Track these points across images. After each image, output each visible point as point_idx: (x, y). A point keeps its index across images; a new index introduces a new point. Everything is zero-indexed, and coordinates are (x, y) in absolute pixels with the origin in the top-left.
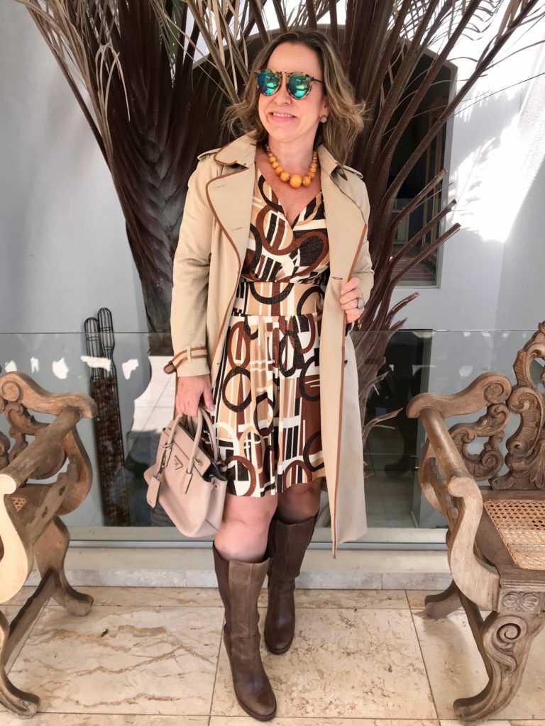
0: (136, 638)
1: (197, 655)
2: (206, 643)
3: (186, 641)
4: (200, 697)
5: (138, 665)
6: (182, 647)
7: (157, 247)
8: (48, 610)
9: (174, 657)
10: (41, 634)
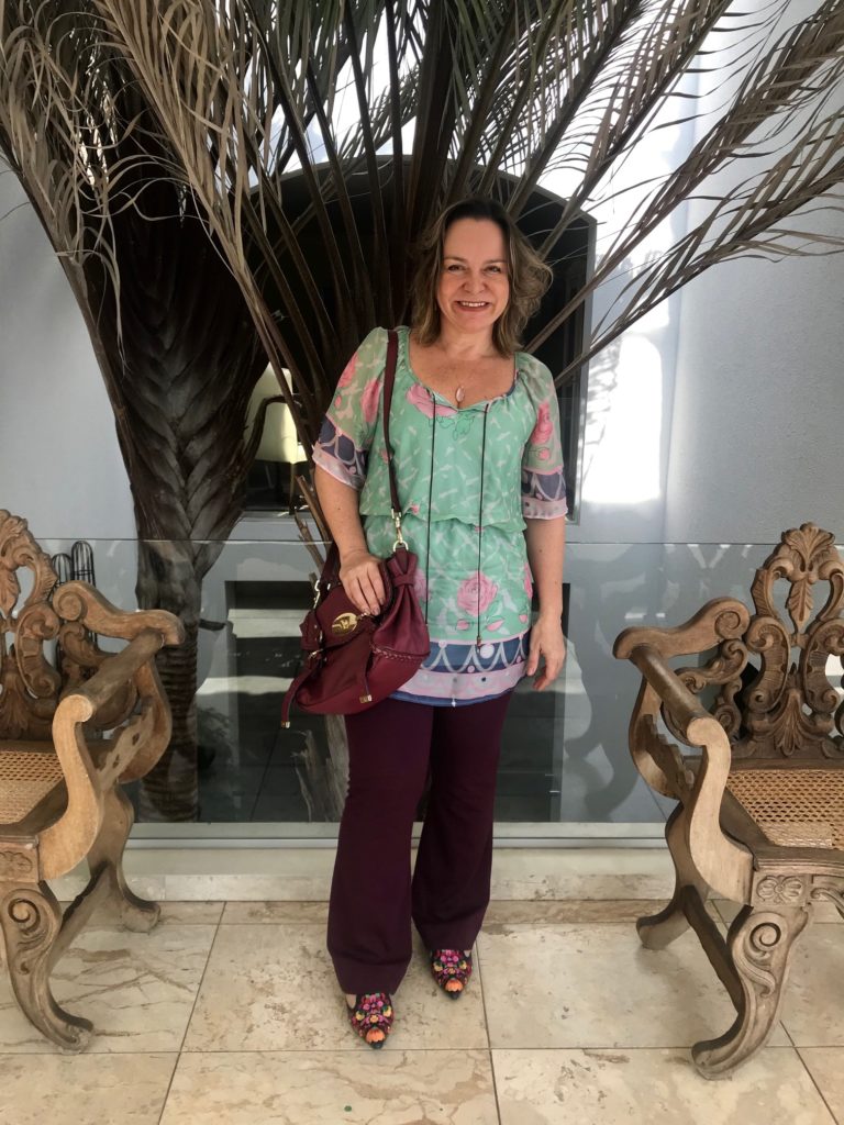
0: (87, 964)
1: (171, 982)
2: (185, 967)
3: (157, 966)
4: (168, 1031)
5: (86, 996)
6: (150, 972)
7: (157, 447)
9: (137, 985)
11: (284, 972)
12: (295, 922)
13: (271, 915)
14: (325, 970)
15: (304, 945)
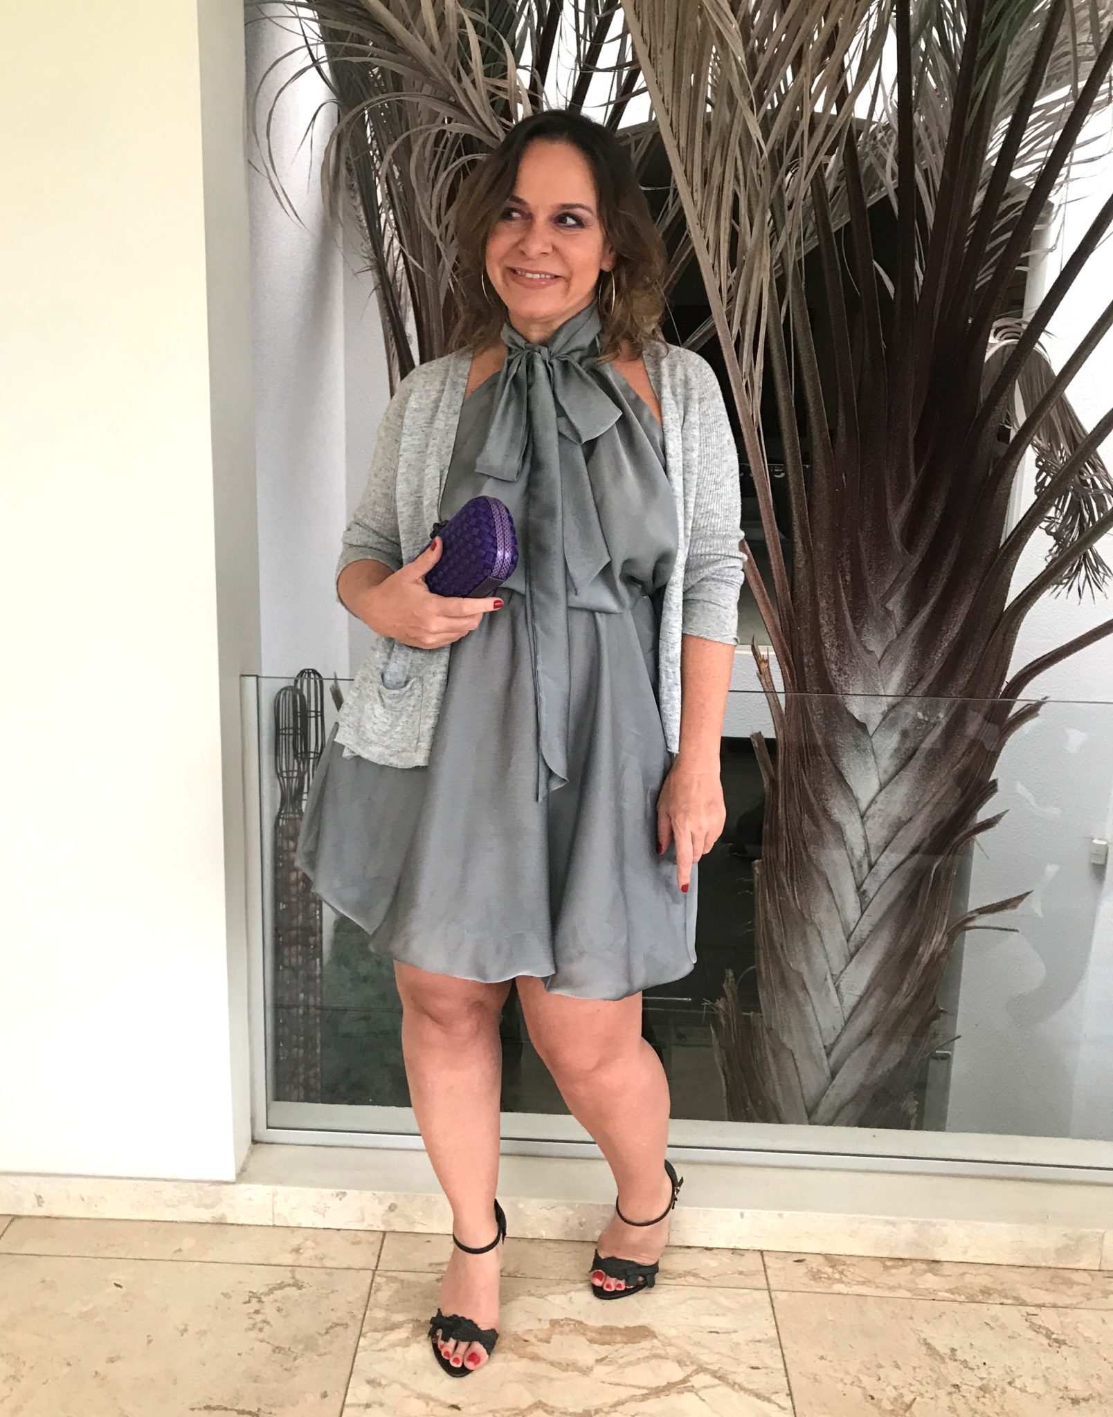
0: (596, 1346)
1: (742, 1388)
2: (754, 1364)
3: (707, 1358)
5: (622, 1403)
6: (701, 1369)
8: (384, 1279)
9: (691, 1389)
10: (386, 1329)
11: (914, 1382)
12: (887, 1293)
13: (844, 1279)
14: (979, 1383)
15: (923, 1336)
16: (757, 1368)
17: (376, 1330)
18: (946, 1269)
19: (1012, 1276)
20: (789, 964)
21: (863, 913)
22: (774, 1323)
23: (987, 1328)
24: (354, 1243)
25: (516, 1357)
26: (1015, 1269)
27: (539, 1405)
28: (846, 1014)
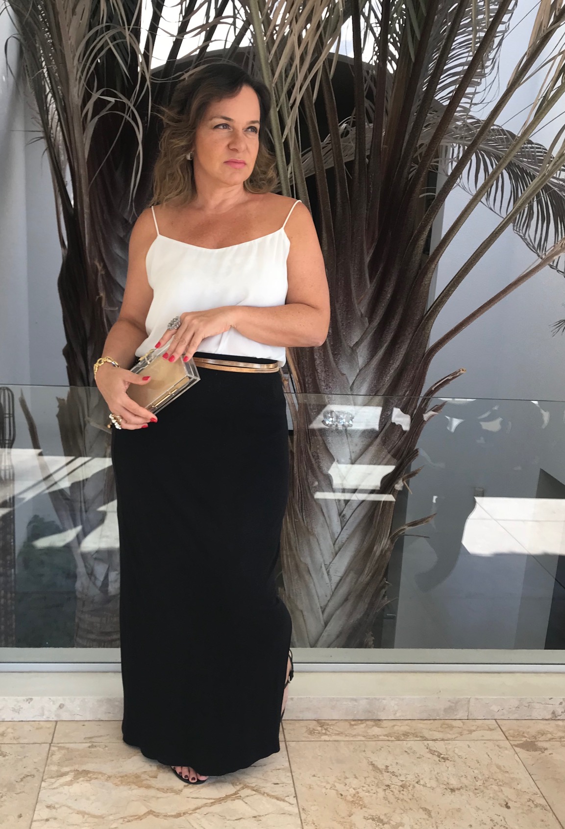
1: (269, 795)
5: (199, 808)
8: (57, 748)
9: (240, 798)
10: (58, 776)
11: (365, 785)
12: (351, 739)
13: (328, 733)
14: (401, 783)
15: (370, 760)
16: (278, 784)
17: (52, 777)
18: (384, 724)
19: (421, 725)
20: (300, 558)
21: (342, 529)
22: (287, 759)
23: (406, 754)
24: (37, 729)
25: (137, 787)
26: (422, 721)
27: (151, 812)
28: (333, 587)
